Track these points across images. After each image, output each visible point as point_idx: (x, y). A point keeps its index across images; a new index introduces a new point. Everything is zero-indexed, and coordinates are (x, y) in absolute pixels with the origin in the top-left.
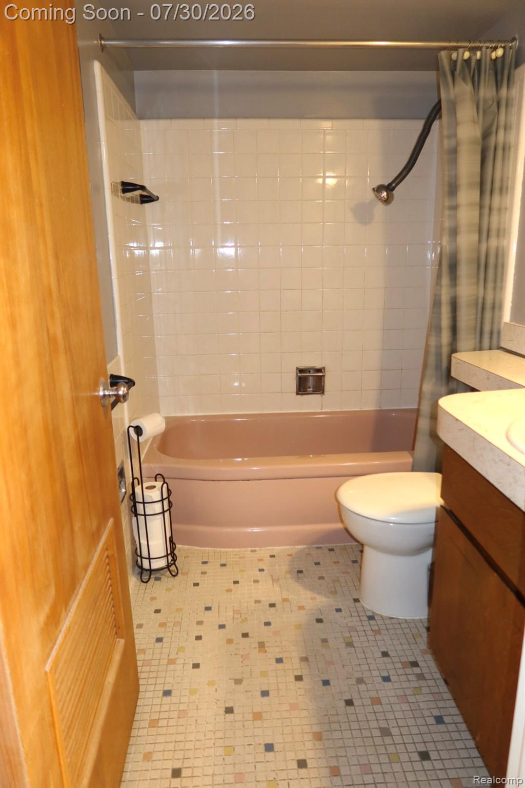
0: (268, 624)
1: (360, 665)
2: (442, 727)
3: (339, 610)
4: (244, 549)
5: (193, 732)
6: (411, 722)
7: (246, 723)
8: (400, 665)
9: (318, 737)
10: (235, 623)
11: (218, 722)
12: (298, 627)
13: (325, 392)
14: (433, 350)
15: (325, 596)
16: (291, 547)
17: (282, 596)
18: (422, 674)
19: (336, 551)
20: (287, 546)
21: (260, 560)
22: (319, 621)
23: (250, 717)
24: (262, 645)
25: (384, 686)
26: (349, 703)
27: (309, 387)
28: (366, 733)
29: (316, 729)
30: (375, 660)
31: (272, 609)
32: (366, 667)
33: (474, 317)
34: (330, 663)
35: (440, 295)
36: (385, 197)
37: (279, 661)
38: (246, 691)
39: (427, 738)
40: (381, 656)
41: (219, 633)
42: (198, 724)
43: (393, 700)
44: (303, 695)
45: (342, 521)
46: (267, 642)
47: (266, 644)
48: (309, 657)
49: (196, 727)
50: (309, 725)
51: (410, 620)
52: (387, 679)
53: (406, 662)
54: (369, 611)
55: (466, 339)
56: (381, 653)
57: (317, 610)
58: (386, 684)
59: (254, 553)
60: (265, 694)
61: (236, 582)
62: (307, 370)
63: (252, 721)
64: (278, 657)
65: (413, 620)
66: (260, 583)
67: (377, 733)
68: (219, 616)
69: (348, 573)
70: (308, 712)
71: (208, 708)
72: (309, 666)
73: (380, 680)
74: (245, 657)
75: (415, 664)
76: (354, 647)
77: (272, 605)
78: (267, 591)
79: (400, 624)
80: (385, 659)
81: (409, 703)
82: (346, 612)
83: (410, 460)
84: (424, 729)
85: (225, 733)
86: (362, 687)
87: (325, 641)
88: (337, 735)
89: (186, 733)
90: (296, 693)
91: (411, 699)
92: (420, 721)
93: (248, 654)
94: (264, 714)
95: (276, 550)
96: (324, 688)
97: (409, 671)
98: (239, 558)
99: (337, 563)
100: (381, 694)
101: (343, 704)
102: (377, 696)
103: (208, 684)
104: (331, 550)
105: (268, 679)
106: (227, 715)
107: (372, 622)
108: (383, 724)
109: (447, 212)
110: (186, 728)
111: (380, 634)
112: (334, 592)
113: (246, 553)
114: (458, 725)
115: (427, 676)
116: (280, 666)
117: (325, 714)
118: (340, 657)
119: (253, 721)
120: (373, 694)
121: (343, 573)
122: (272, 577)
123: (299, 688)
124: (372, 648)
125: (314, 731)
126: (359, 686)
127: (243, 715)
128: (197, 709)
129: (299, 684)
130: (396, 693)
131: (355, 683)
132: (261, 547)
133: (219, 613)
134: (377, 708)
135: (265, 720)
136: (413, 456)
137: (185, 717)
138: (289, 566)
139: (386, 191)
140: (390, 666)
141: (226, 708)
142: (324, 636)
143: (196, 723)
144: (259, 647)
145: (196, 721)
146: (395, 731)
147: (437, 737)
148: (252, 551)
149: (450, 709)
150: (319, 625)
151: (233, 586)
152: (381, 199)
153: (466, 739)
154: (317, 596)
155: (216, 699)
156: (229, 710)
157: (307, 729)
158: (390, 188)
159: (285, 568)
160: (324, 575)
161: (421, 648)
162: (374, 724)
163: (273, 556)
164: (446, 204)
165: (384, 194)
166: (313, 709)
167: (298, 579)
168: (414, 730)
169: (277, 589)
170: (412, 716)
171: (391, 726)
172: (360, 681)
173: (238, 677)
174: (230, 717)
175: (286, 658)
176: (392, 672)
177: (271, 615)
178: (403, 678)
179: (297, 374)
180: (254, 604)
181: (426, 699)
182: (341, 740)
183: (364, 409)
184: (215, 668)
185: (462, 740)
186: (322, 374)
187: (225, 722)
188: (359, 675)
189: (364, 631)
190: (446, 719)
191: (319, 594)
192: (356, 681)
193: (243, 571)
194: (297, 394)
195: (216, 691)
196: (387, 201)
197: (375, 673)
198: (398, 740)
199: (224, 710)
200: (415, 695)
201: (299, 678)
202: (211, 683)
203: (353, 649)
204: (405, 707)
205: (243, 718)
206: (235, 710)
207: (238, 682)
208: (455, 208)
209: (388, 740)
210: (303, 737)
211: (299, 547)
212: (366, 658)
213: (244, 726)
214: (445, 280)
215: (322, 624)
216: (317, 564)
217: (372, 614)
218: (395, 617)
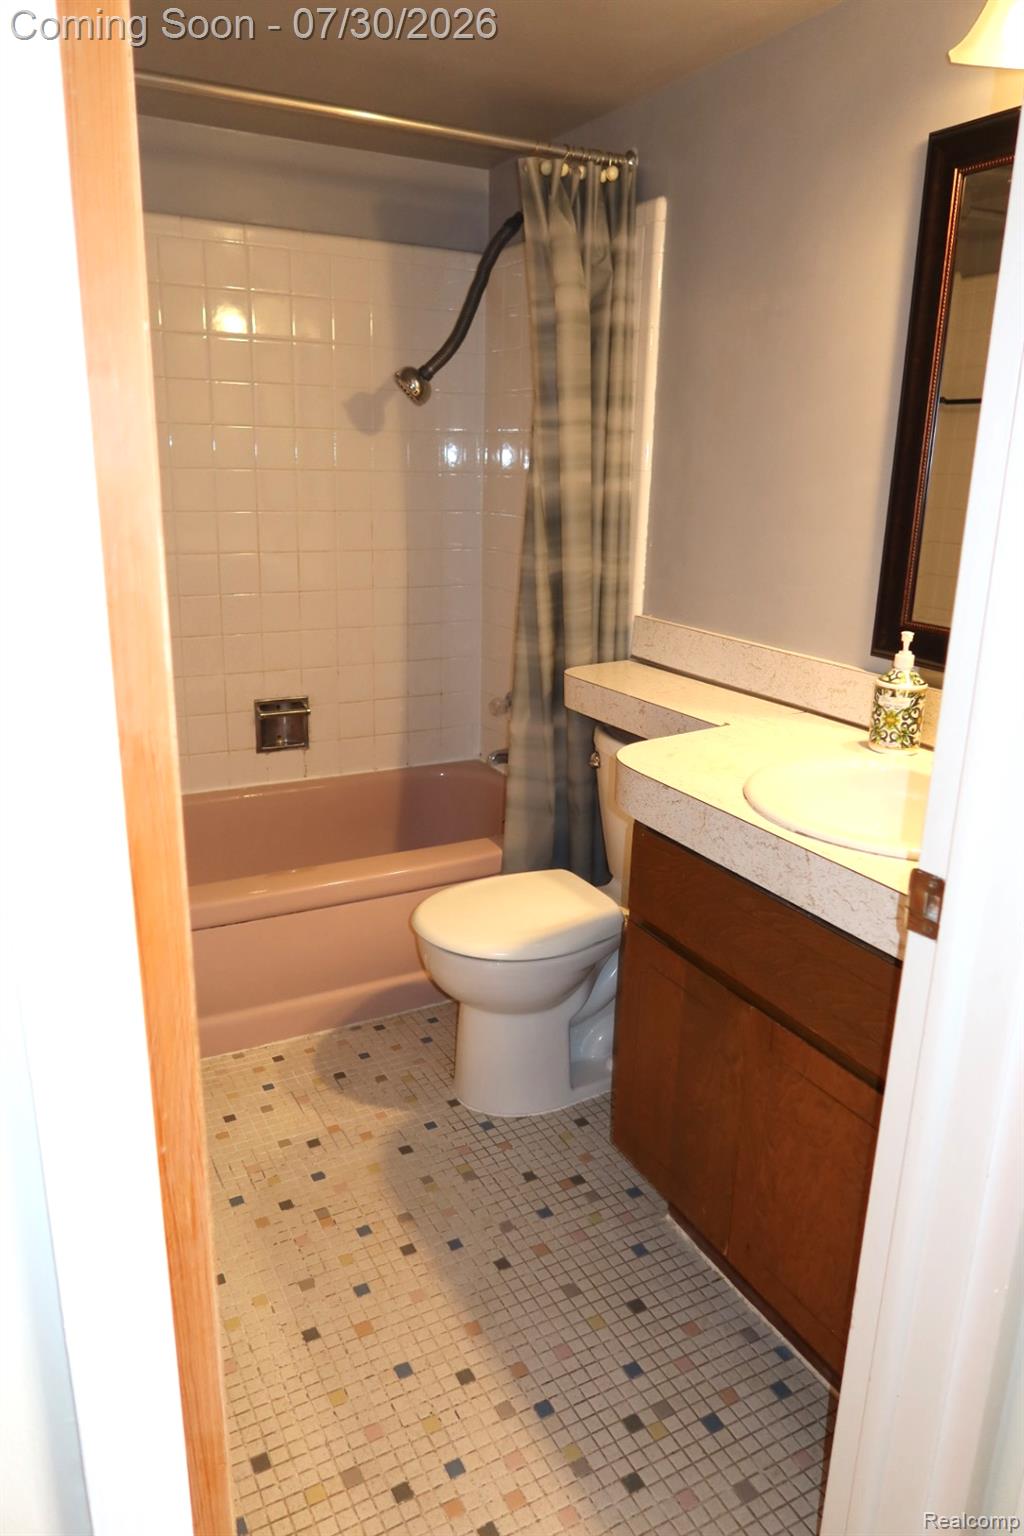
0: (318, 1176)
1: (497, 1203)
2: (646, 1260)
3: (431, 1126)
4: (219, 1057)
5: (262, 1390)
6: (602, 1265)
7: (348, 1346)
8: (557, 1188)
9: (475, 1329)
10: (258, 1189)
11: (300, 1360)
12: (374, 1168)
13: (310, 744)
14: (523, 663)
15: (400, 1108)
16: (306, 1036)
17: (324, 1125)
18: (594, 1191)
19: (388, 1028)
20: (295, 1036)
21: (259, 1070)
22: (406, 1150)
23: (352, 1333)
24: (323, 1214)
25: (545, 1225)
26: (502, 1264)
27: (279, 737)
28: (544, 1301)
29: (467, 1318)
30: (518, 1190)
31: (316, 1150)
32: (507, 1204)
33: (589, 608)
34: (450, 1212)
35: (533, 571)
36: (418, 390)
37: (364, 1231)
38: (328, 1296)
39: (631, 1281)
40: (524, 1181)
41: (235, 1213)
42: (265, 1374)
43: (564, 1241)
44: (426, 1274)
45: (423, 967)
46: (330, 1206)
47: (331, 1211)
48: (411, 1213)
49: (262, 1380)
50: (452, 1316)
51: (548, 1114)
52: (545, 1213)
53: (564, 1180)
54: (480, 1115)
55: (579, 645)
56: (523, 1177)
57: (394, 1133)
58: (547, 1220)
59: (242, 1059)
60: (362, 1290)
61: (230, 1119)
62: (276, 705)
63: (357, 1341)
64: (360, 1226)
65: (552, 1113)
66: (275, 1111)
67: (560, 1295)
68: (222, 1185)
69: (421, 1061)
70: (445, 1297)
71: (271, 1343)
72: (417, 1225)
73: (536, 1217)
74: (301, 1242)
75: (578, 1180)
76: (478, 1178)
77: (314, 1143)
78: (293, 1121)
79: (534, 1124)
80: (532, 1183)
81: (589, 1238)
82: (444, 1126)
83: (498, 852)
84: (623, 1270)
85: (318, 1372)
86: (513, 1235)
87: (427, 1180)
88: (502, 1317)
89: (249, 1395)
90: (413, 1274)
91: (591, 1232)
92: (615, 1260)
93: (305, 1235)
94: (373, 1323)
95: (280, 1046)
96: (454, 1253)
97: (573, 1191)
98: (217, 1073)
99: (396, 1048)
100: (545, 1237)
101: (493, 1269)
102: (540, 1242)
103: (253, 1304)
104: (379, 1028)
105: (358, 1266)
106: (311, 1343)
107: (491, 1132)
108: (564, 1280)
109: (539, 431)
110: (245, 1387)
111: (511, 1147)
112: (412, 1098)
113: (225, 1062)
114: (667, 1249)
115: (602, 1193)
116: (368, 1239)
117: (473, 1291)
118: (462, 1198)
119: (360, 1338)
120: (533, 1241)
121: (416, 1062)
122: (293, 1095)
123: (416, 1265)
124: (507, 1172)
125: (465, 1322)
126: (508, 1234)
127: (339, 1335)
128: (252, 1351)
129: (411, 1259)
130: (565, 1230)
131: (499, 1232)
132: (251, 1046)
133: (220, 1180)
134: (547, 1259)
135: (378, 1330)
136: (501, 845)
137: (236, 1371)
138: (316, 1069)
139: (419, 380)
140: (543, 1193)
141: (304, 1333)
142: (423, 1174)
143: (260, 1375)
144: (320, 1219)
145: (258, 1369)
146: (583, 1286)
147: (644, 1275)
148: (236, 1057)
149: (648, 1231)
150: (407, 1156)
151: (228, 1127)
152: (409, 394)
153: (684, 1266)
154: (386, 1110)
155: (279, 1324)
156: (311, 1335)
157: (452, 1323)
158: (424, 374)
159: (309, 1074)
160: (384, 1073)
161: (578, 1154)
162: (550, 1285)
163: (278, 1059)
164: (538, 417)
165: (416, 385)
166: (451, 1290)
167: (341, 1089)
168: (611, 1275)
169: (312, 1113)
170: (600, 1256)
171: (575, 1280)
172: (507, 1227)
173: (303, 1277)
174: (314, 1344)
175: (373, 1223)
176: (550, 1201)
177: (317, 1160)
178: (569, 1205)
179: (257, 714)
180: (278, 1148)
181: (612, 1226)
182: (512, 1323)
183: (380, 770)
184: (255, 1274)
185: (679, 1268)
186: (304, 711)
187: (311, 1355)
188: (502, 1219)
189: (485, 1148)
190: (648, 1247)
191: (388, 1106)
192: (502, 1230)
193: (235, 1095)
194: (259, 750)
195: (273, 1311)
196: (420, 398)
197: (525, 1209)
198: (592, 1296)
199: (302, 1336)
200: (593, 1225)
201: (408, 1250)
202: (258, 1302)
203: (477, 1181)
204: (586, 1246)
205: (341, 1339)
206: (320, 1330)
207: (307, 1285)
208: (555, 425)
209: (579, 1301)
210: (451, 1337)
211: (321, 1033)
212: (503, 1190)
213: (347, 1352)
214: (541, 547)
215: (411, 1155)
216: (364, 1056)
217: (486, 1120)
218: (524, 1116)
